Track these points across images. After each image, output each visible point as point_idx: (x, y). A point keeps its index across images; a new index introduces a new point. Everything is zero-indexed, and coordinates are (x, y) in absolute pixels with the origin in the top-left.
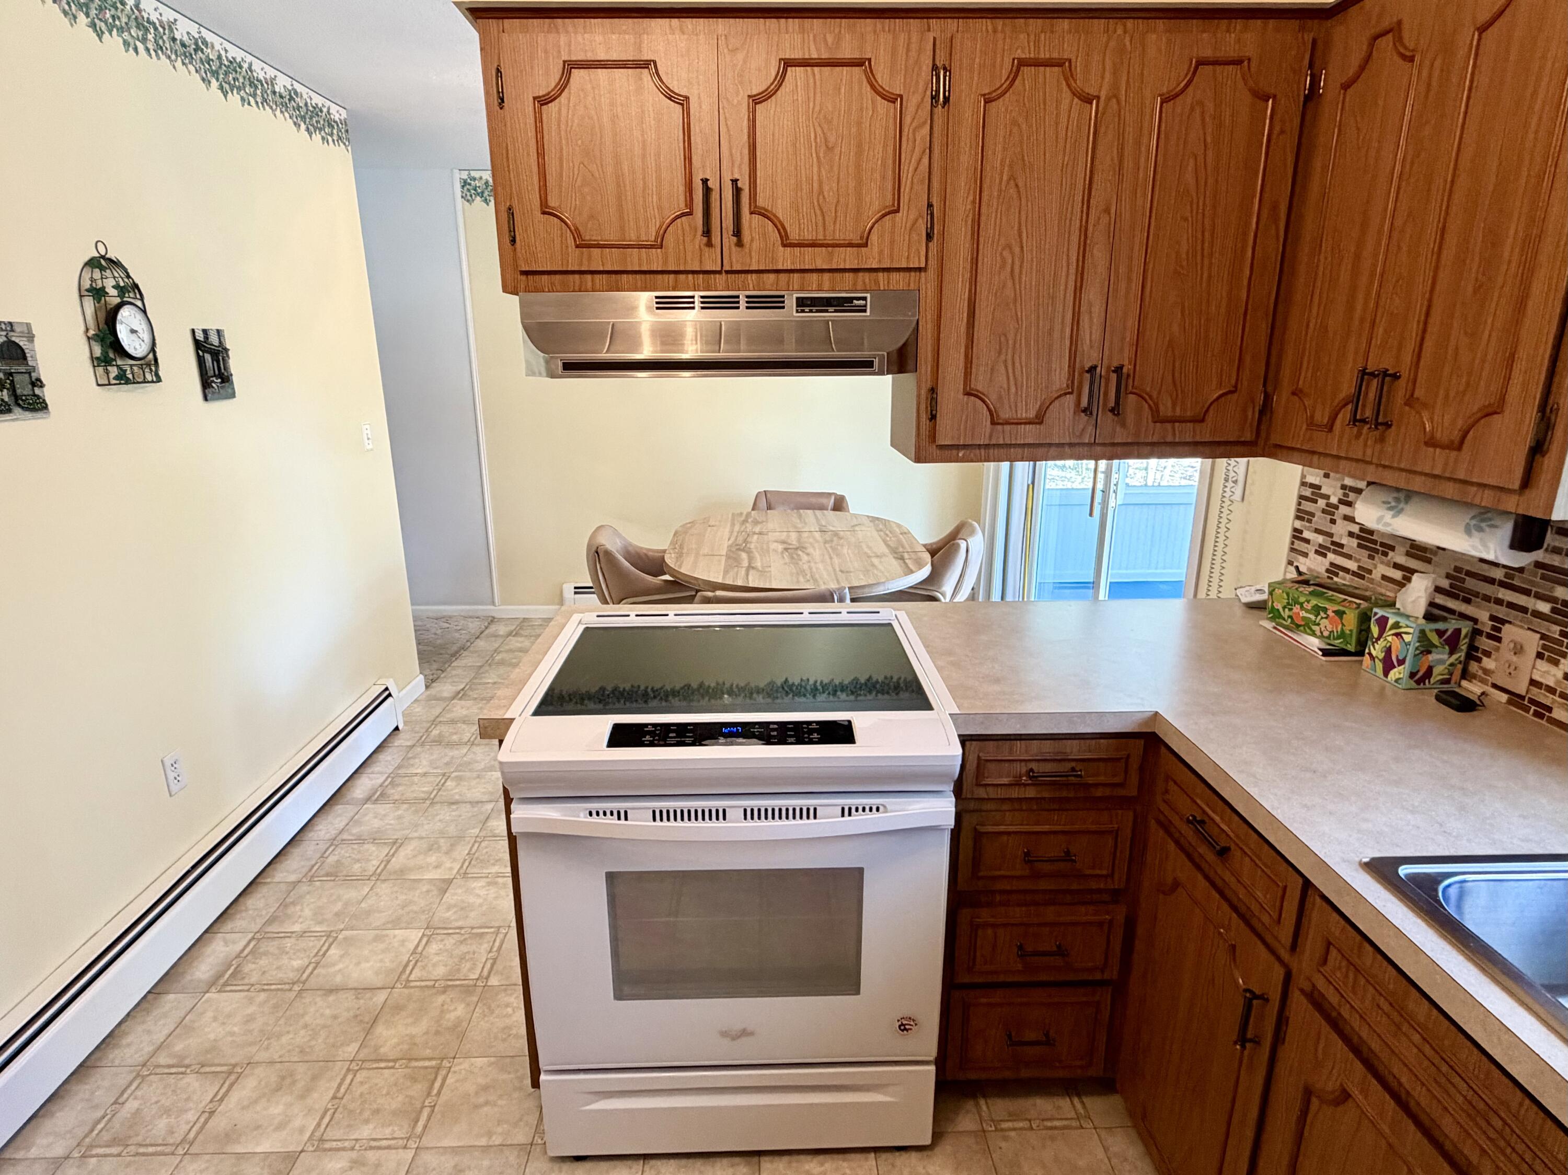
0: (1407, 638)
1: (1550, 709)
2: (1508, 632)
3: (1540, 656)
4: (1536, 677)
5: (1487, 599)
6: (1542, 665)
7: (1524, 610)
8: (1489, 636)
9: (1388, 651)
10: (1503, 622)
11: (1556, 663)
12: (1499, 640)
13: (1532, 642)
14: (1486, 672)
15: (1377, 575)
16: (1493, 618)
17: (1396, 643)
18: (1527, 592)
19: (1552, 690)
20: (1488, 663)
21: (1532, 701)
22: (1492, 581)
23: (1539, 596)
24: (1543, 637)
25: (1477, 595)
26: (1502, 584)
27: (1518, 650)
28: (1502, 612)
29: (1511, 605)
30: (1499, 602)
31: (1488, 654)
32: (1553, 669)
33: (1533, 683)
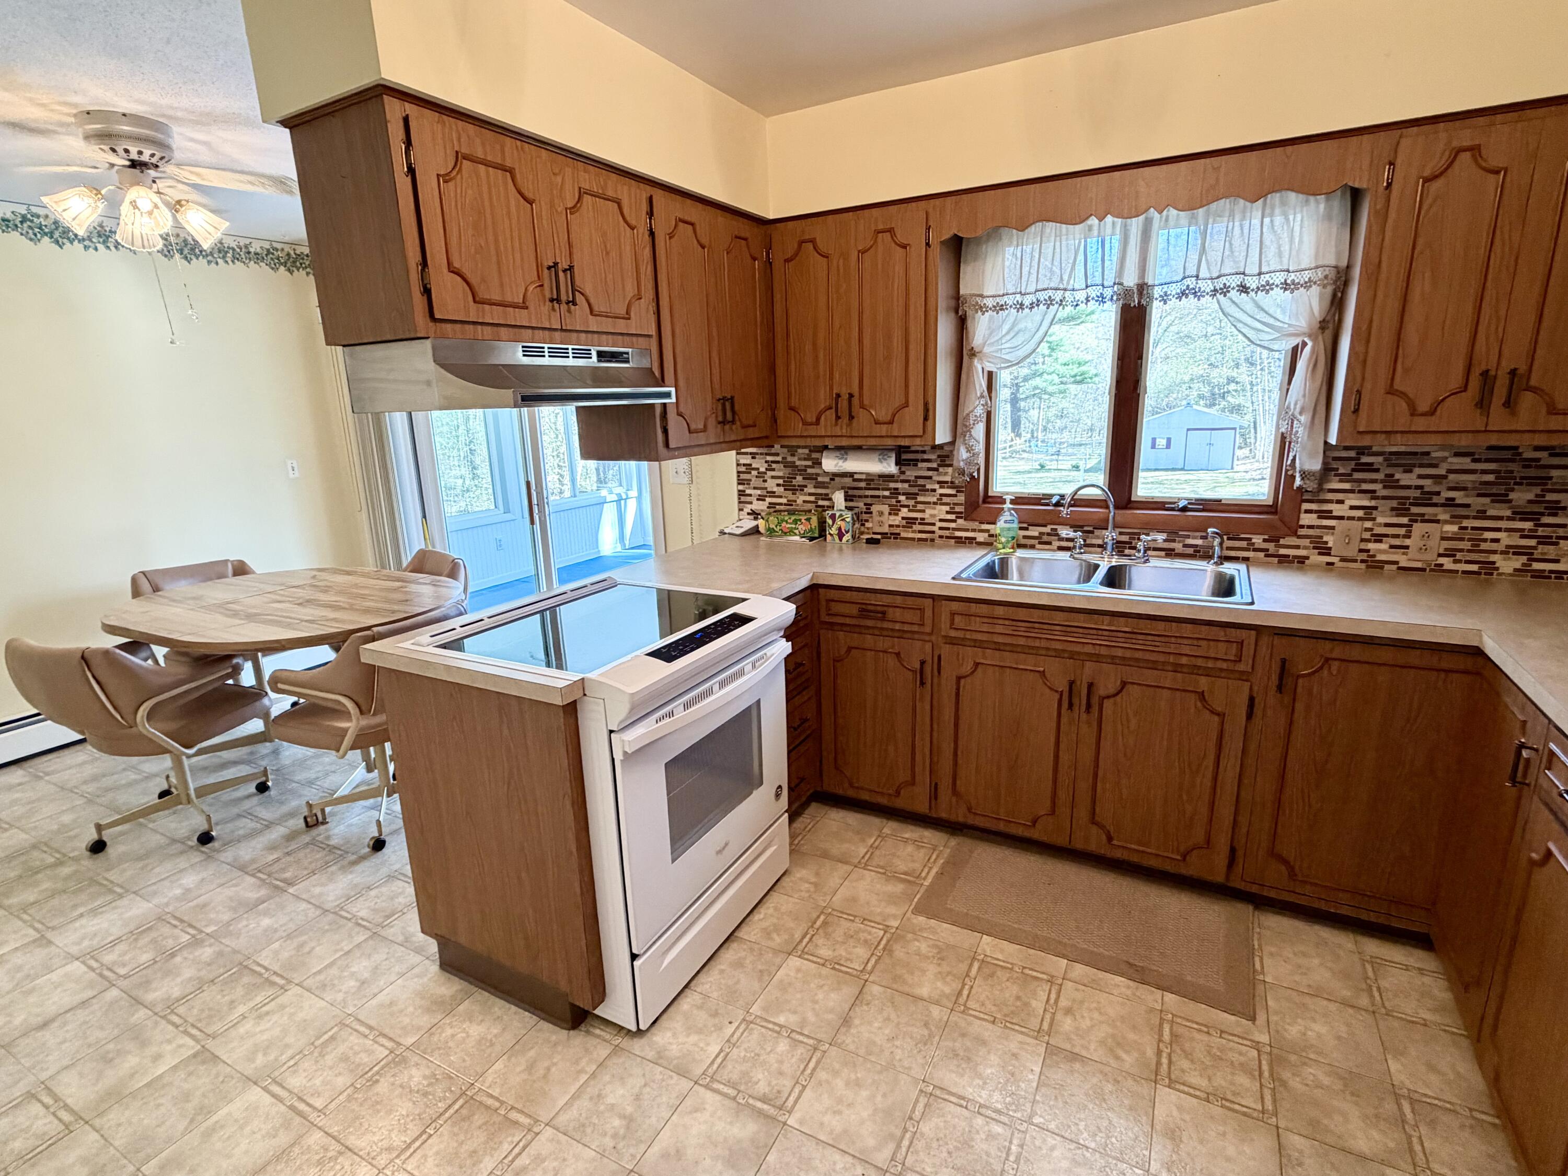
0: (848, 520)
1: (899, 534)
2: (875, 509)
3: (890, 514)
4: (891, 523)
5: (860, 497)
6: (892, 517)
7: (878, 497)
8: (866, 513)
9: (840, 529)
10: (871, 505)
11: (897, 514)
12: (871, 513)
13: (886, 509)
14: (868, 528)
15: (799, 501)
16: (865, 504)
17: (843, 524)
18: (878, 489)
19: (898, 526)
20: (868, 525)
21: (891, 534)
22: (860, 489)
23: (884, 489)
24: (890, 505)
25: (855, 496)
26: (866, 489)
27: (881, 514)
28: (869, 501)
29: (872, 496)
30: (866, 497)
31: (867, 521)
32: (896, 517)
33: (890, 526)
